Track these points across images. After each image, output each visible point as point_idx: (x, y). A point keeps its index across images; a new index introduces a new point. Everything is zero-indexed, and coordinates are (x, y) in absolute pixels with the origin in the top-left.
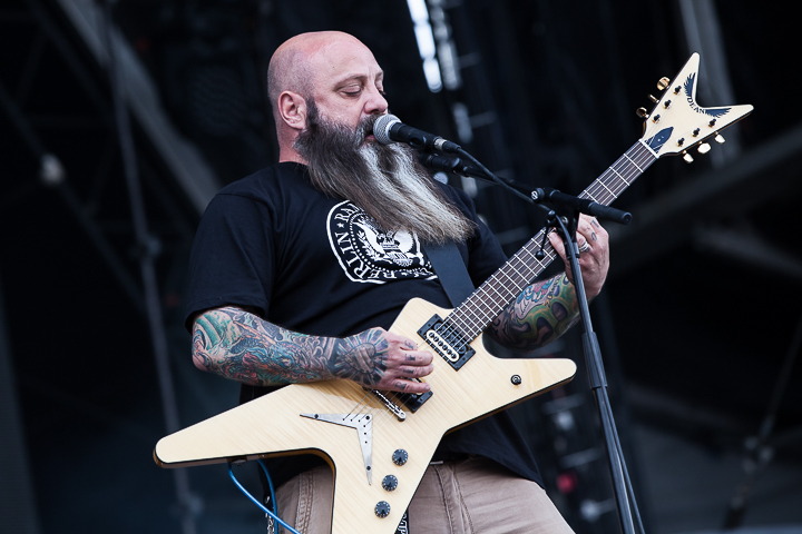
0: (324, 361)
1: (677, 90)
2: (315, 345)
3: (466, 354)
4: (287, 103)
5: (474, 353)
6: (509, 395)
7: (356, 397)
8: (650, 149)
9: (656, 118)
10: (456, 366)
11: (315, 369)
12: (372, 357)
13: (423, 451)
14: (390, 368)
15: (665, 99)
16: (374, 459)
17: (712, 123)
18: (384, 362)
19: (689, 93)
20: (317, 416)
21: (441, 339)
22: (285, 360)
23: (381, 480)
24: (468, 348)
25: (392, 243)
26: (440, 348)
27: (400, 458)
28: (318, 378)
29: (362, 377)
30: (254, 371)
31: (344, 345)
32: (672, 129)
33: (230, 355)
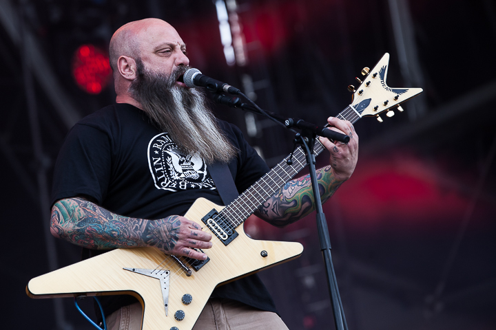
0: (140, 234)
1: (375, 75)
2: (134, 223)
3: (233, 235)
4: (124, 64)
5: (238, 235)
6: (259, 264)
7: (160, 259)
8: (356, 111)
9: (361, 92)
10: (226, 243)
11: (133, 239)
12: (170, 231)
13: (202, 297)
14: (181, 239)
15: (367, 80)
16: (170, 300)
17: (396, 98)
18: (177, 235)
19: (382, 78)
20: (134, 270)
21: (216, 225)
22: (114, 232)
23: (174, 313)
24: (234, 232)
25: (189, 164)
26: (216, 231)
27: (187, 300)
28: (135, 245)
29: (163, 245)
30: (93, 239)
31: (154, 224)
32: (370, 99)
33: (77, 228)
